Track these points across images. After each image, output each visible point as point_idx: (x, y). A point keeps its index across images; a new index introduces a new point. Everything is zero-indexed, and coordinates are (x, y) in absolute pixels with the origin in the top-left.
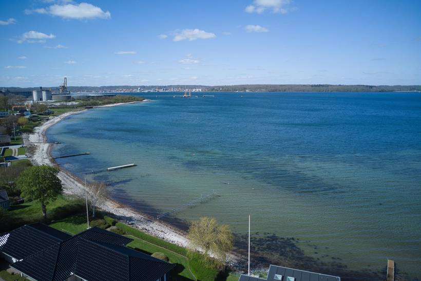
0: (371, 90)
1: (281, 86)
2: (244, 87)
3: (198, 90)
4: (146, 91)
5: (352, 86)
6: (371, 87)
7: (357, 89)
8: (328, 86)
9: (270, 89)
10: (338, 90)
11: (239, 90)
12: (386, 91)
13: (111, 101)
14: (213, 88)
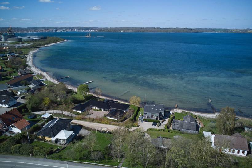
0: (191, 31)
1: (141, 28)
2: (120, 29)
3: (91, 30)
4: (59, 31)
5: (181, 29)
6: (191, 29)
7: (184, 31)
8: (167, 29)
9: (135, 30)
10: (173, 31)
11: (117, 31)
12: (199, 32)
13: (47, 42)
14: (101, 29)
